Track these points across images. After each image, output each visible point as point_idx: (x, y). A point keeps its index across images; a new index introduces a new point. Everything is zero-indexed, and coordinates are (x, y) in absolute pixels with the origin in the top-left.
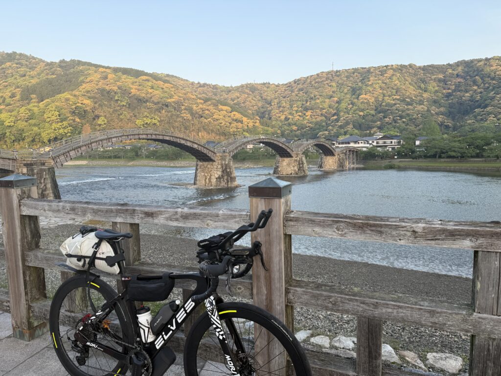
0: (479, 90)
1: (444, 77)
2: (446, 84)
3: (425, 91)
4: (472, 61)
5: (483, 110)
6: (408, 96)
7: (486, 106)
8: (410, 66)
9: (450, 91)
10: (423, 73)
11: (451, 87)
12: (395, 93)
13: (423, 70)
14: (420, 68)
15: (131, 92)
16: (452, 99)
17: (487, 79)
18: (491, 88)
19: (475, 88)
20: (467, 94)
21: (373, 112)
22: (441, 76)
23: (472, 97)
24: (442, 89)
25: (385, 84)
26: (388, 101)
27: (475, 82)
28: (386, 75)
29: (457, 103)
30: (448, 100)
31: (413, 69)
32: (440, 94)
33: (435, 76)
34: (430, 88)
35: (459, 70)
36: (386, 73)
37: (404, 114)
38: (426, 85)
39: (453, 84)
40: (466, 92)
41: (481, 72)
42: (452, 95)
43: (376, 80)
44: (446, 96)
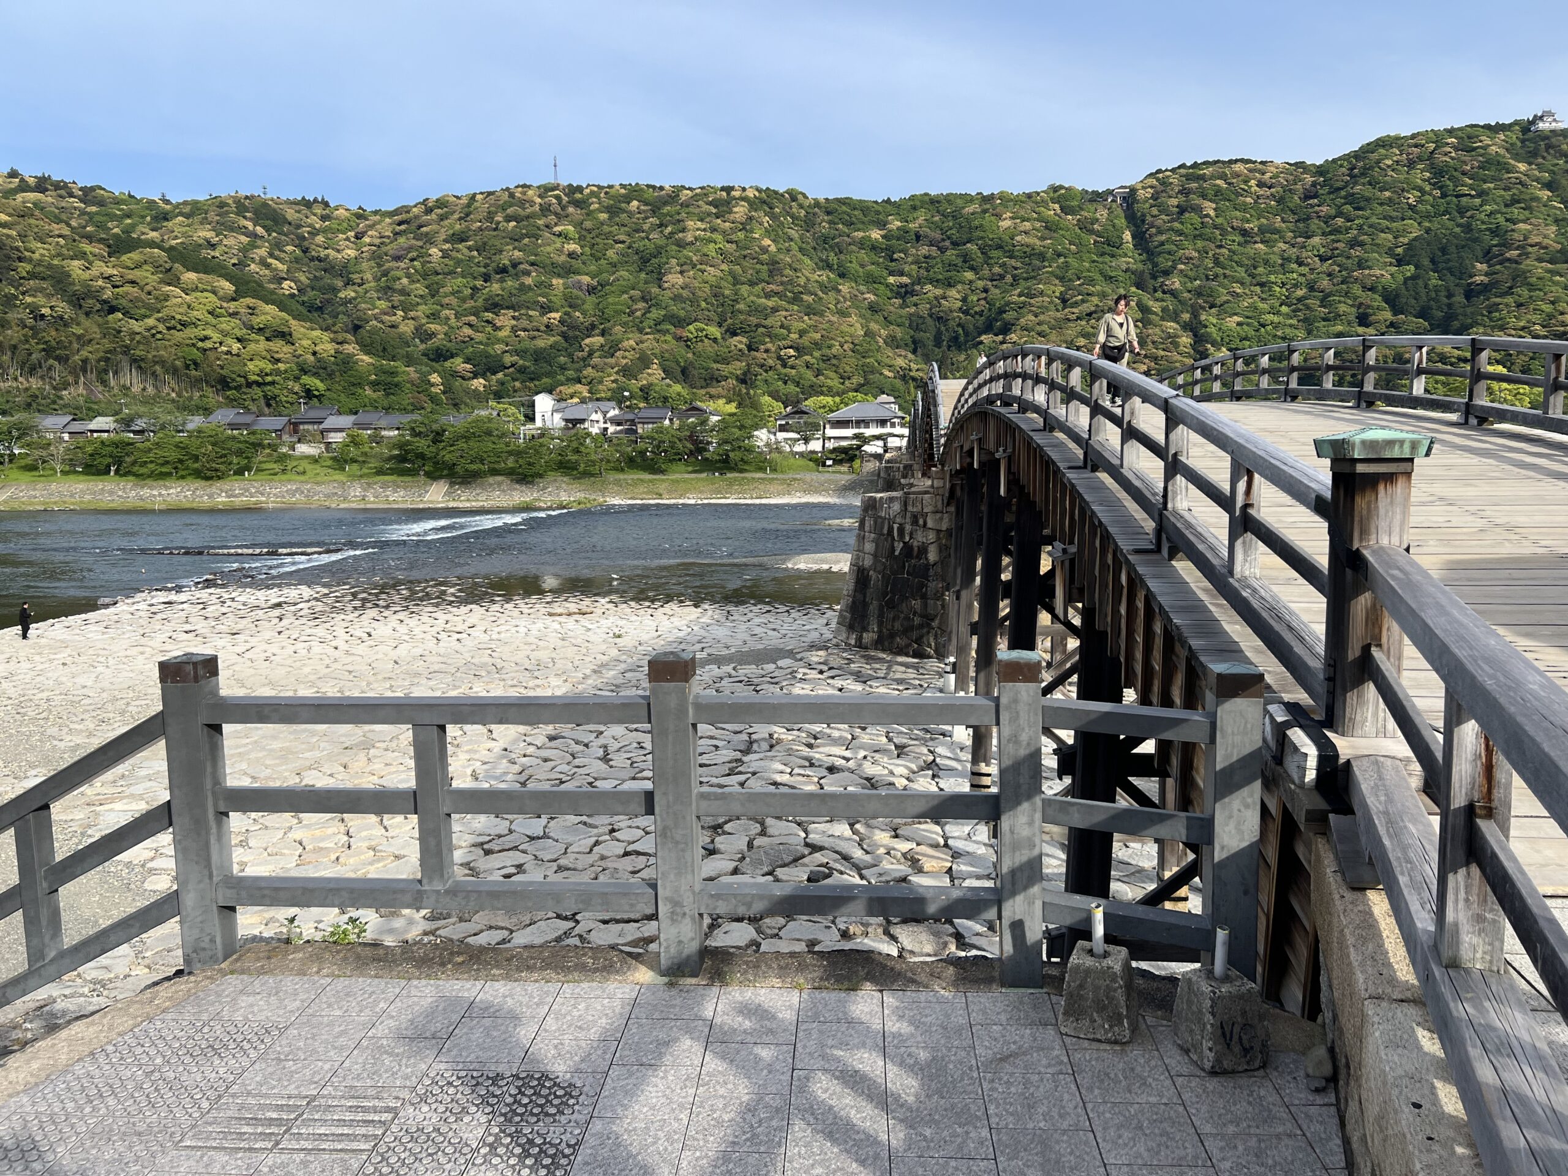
0: (980, 284)
1: (883, 237)
2: (892, 260)
3: (842, 275)
4: (949, 198)
5: (1000, 337)
6: (805, 287)
7: (1006, 330)
8: (793, 195)
9: (905, 280)
10: (830, 222)
11: (907, 268)
12: (765, 275)
13: (828, 213)
14: (817, 204)
16: (916, 305)
17: (994, 253)
18: (1009, 278)
19: (969, 275)
20: (953, 293)
21: (714, 331)
22: (876, 234)
23: (964, 300)
24: (885, 273)
25: (734, 246)
26: (752, 298)
27: (966, 258)
28: (732, 217)
29: (931, 316)
30: (904, 305)
31: (801, 206)
32: (882, 288)
33: (861, 234)
34: (854, 266)
35: (919, 221)
36: (731, 212)
37: (805, 341)
38: (842, 257)
39: (910, 259)
40: (950, 285)
41: (978, 233)
42: (913, 293)
43: (704, 230)
44: (898, 295)
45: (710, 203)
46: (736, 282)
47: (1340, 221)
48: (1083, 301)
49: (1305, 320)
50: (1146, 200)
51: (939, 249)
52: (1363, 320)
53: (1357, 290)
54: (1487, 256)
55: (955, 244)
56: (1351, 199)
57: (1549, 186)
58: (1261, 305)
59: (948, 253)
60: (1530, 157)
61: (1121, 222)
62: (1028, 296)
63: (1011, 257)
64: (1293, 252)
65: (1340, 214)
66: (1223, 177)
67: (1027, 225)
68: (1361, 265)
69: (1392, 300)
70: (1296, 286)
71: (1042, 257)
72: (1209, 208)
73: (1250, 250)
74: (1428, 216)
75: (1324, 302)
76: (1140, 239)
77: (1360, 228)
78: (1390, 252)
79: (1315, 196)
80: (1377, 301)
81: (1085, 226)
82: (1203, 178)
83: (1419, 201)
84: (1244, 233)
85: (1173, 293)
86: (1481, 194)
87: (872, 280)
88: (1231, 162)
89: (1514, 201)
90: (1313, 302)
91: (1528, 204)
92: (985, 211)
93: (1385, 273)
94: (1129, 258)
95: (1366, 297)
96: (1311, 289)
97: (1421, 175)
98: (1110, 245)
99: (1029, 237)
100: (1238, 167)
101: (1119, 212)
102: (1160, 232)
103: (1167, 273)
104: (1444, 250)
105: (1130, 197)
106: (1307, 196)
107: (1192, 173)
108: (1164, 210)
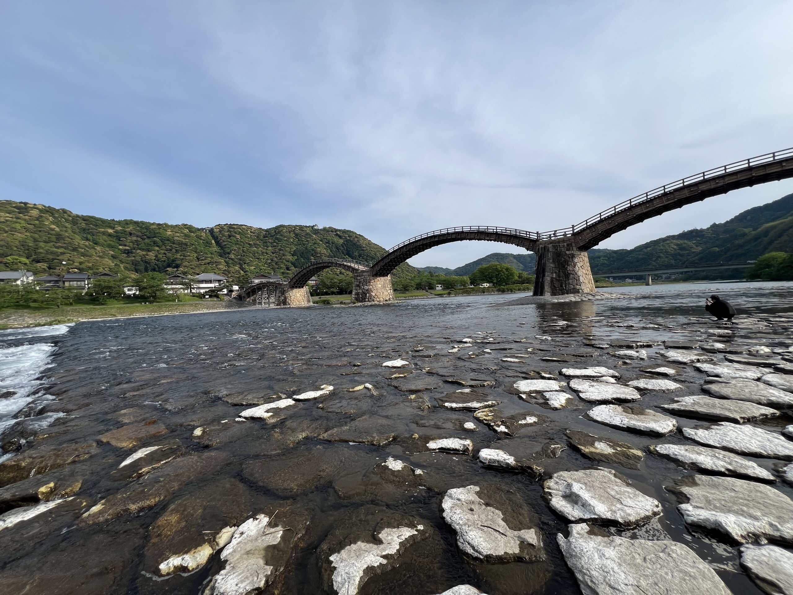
0: (162, 252)
1: (114, 232)
2: (120, 240)
3: (96, 244)
4: (142, 223)
5: (175, 269)
6: (78, 246)
7: (177, 266)
8: (64, 211)
9: (127, 248)
10: (86, 224)
11: (128, 244)
12: (54, 240)
13: (84, 220)
14: (78, 216)
16: (134, 257)
17: (166, 242)
18: (174, 250)
19: (157, 248)
20: (150, 253)
21: (24, 260)
22: (110, 231)
23: (156, 256)
24: (117, 245)
25: (33, 226)
26: (47, 248)
27: (155, 242)
28: (29, 214)
29: (142, 261)
30: (128, 256)
31: (70, 216)
32: (117, 250)
33: (103, 230)
34: (101, 241)
35: (130, 228)
36: (28, 212)
37: (83, 266)
38: (94, 237)
39: (128, 241)
40: (149, 251)
41: (158, 235)
42: (132, 253)
43: (11, 218)
44: (124, 253)
45: (14, 207)
46: (35, 240)
47: (275, 244)
48: (205, 259)
49: (272, 268)
50: (217, 232)
51: (141, 238)
52: (288, 269)
53: (284, 261)
54: (312, 255)
55: (149, 238)
56: (277, 239)
57: (321, 241)
58: (259, 264)
59: (146, 240)
60: (315, 234)
61: (210, 237)
62: (183, 256)
63: (174, 244)
64: (264, 251)
65: (275, 242)
66: (240, 229)
67: (178, 234)
68: (284, 255)
69: (294, 264)
70: (267, 259)
71: (186, 245)
72: (238, 236)
73: (252, 249)
74: (296, 245)
75: (276, 263)
76: (217, 243)
77: (281, 246)
78: (290, 252)
79: (267, 237)
80: (290, 265)
81: (199, 237)
82: (234, 228)
83: (294, 241)
84: (250, 244)
85: (232, 259)
86: (307, 241)
87: (111, 247)
88: (241, 225)
89: (315, 243)
90: (274, 264)
91: (318, 244)
92: (160, 228)
93: (290, 258)
94: (215, 248)
95: (287, 263)
96: (272, 260)
97: (292, 235)
98: (208, 244)
99: (178, 237)
100: (244, 227)
101: (209, 234)
102: (224, 241)
103: (229, 253)
104: (302, 253)
105: (211, 231)
106: (264, 237)
107: (231, 227)
108: (224, 236)
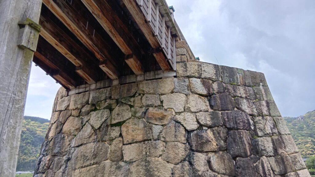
15: (37, 133)
